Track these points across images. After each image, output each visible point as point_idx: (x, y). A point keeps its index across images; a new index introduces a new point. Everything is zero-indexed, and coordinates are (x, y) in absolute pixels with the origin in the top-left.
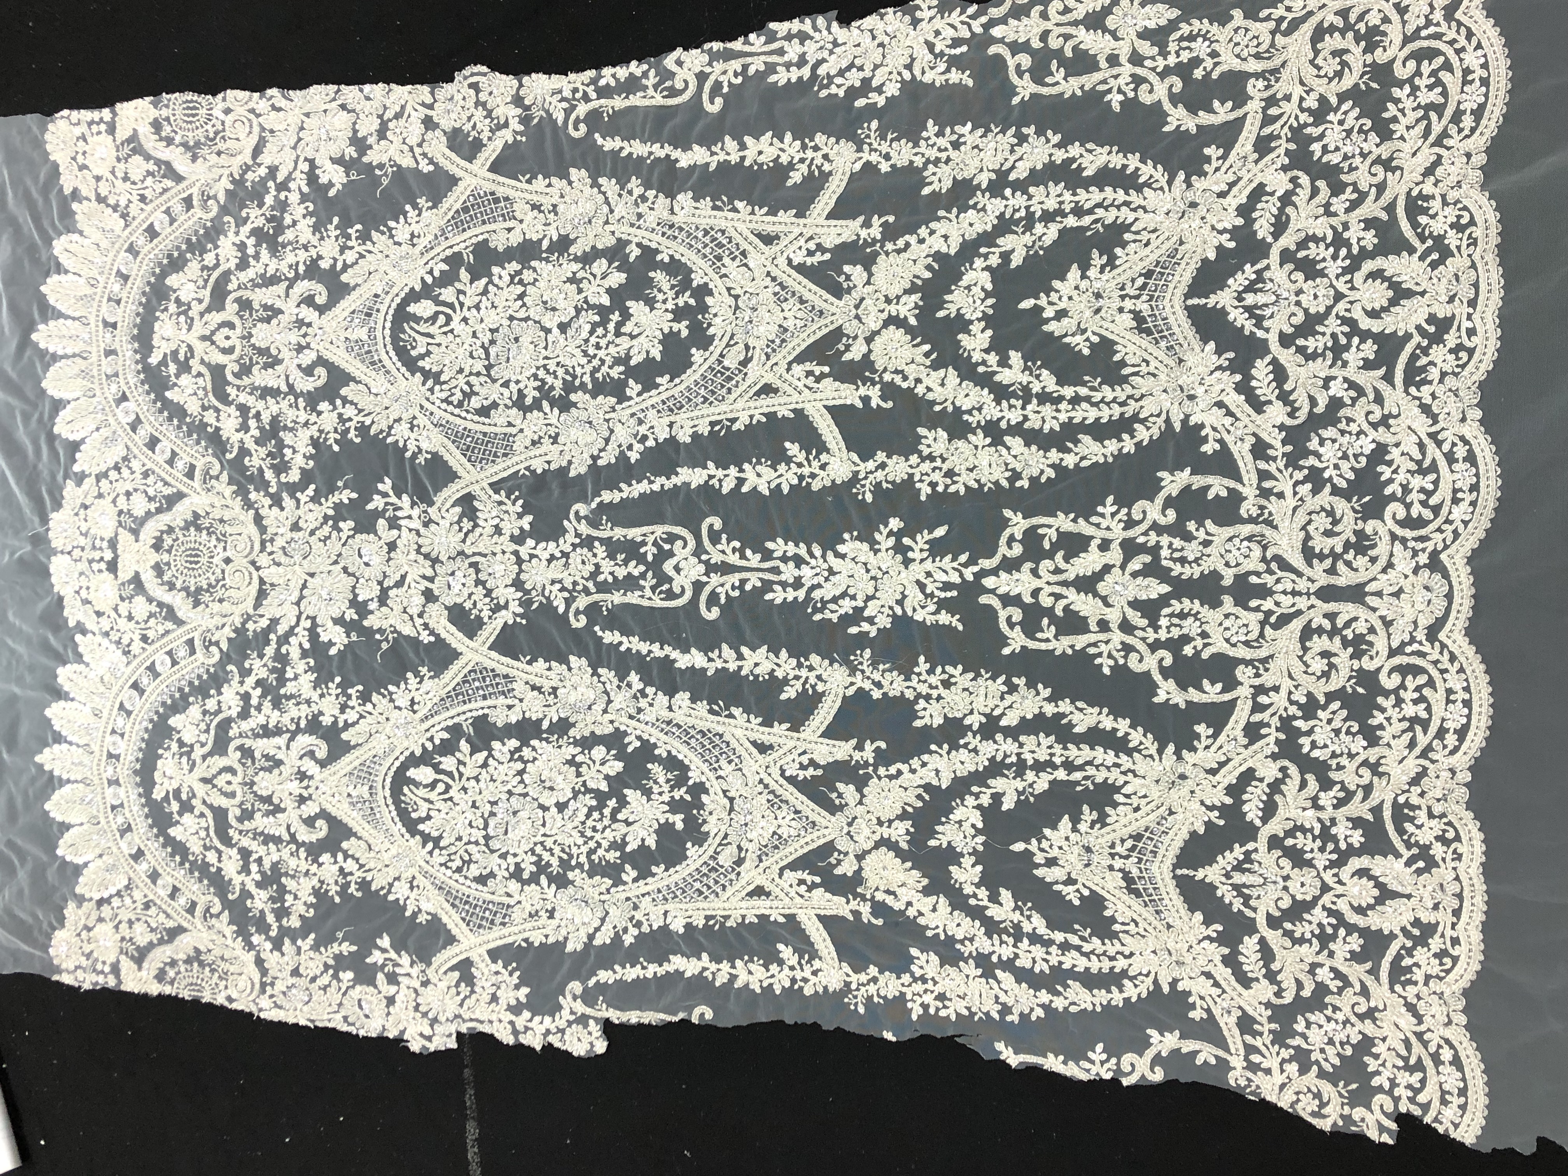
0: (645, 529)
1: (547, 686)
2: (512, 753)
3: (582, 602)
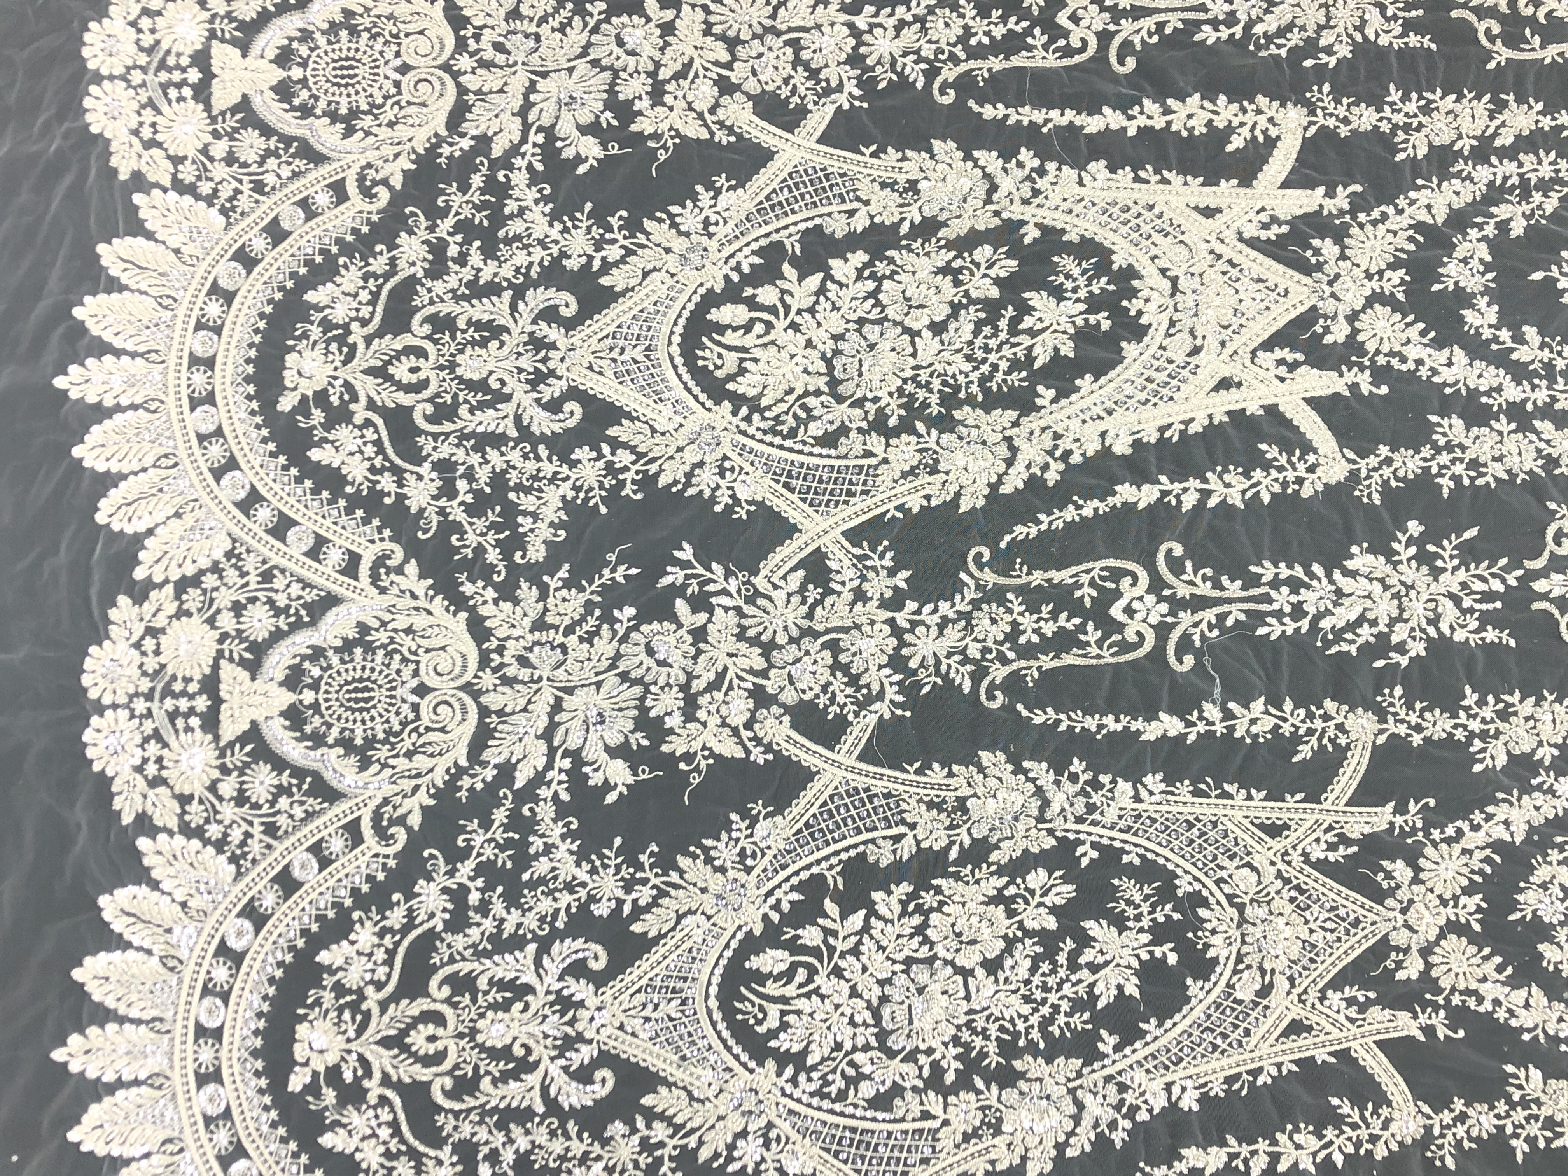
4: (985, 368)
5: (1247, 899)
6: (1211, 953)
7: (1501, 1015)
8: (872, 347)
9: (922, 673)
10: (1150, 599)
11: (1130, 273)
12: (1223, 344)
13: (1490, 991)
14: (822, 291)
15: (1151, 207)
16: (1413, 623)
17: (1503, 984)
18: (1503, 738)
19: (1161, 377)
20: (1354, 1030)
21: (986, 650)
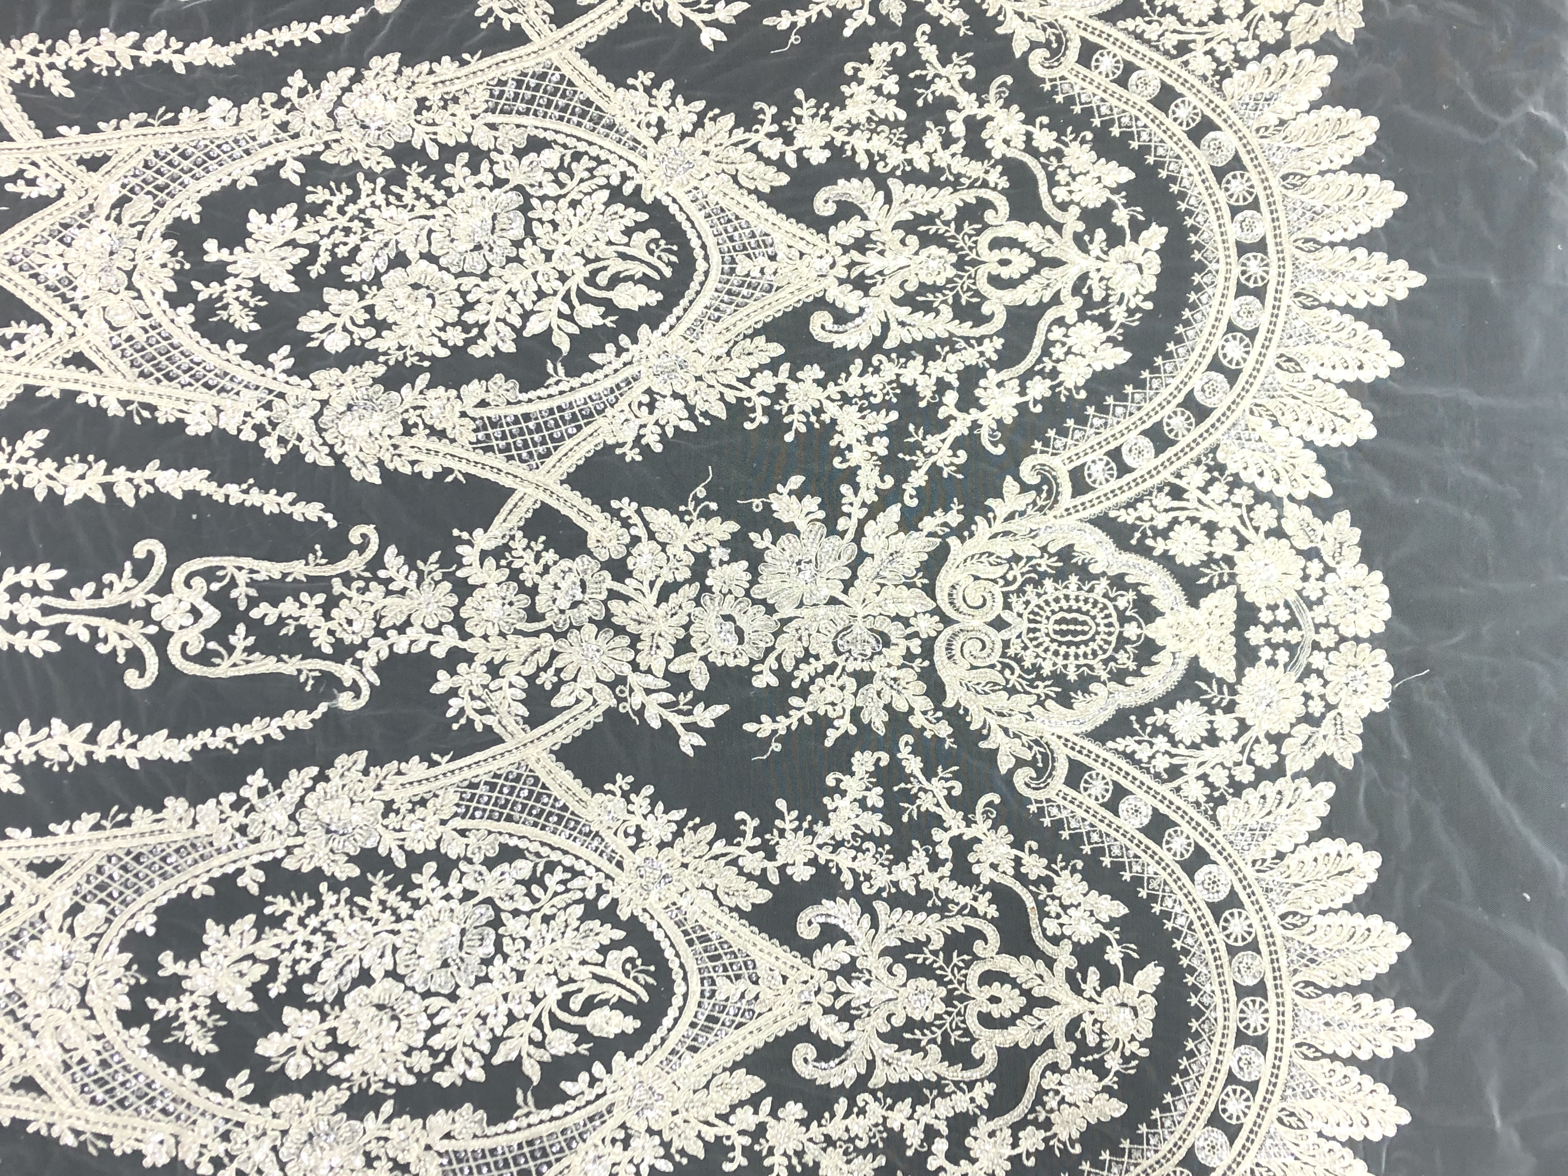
0: (244, 670)
1: (420, 437)
2: (482, 335)
3: (354, 563)
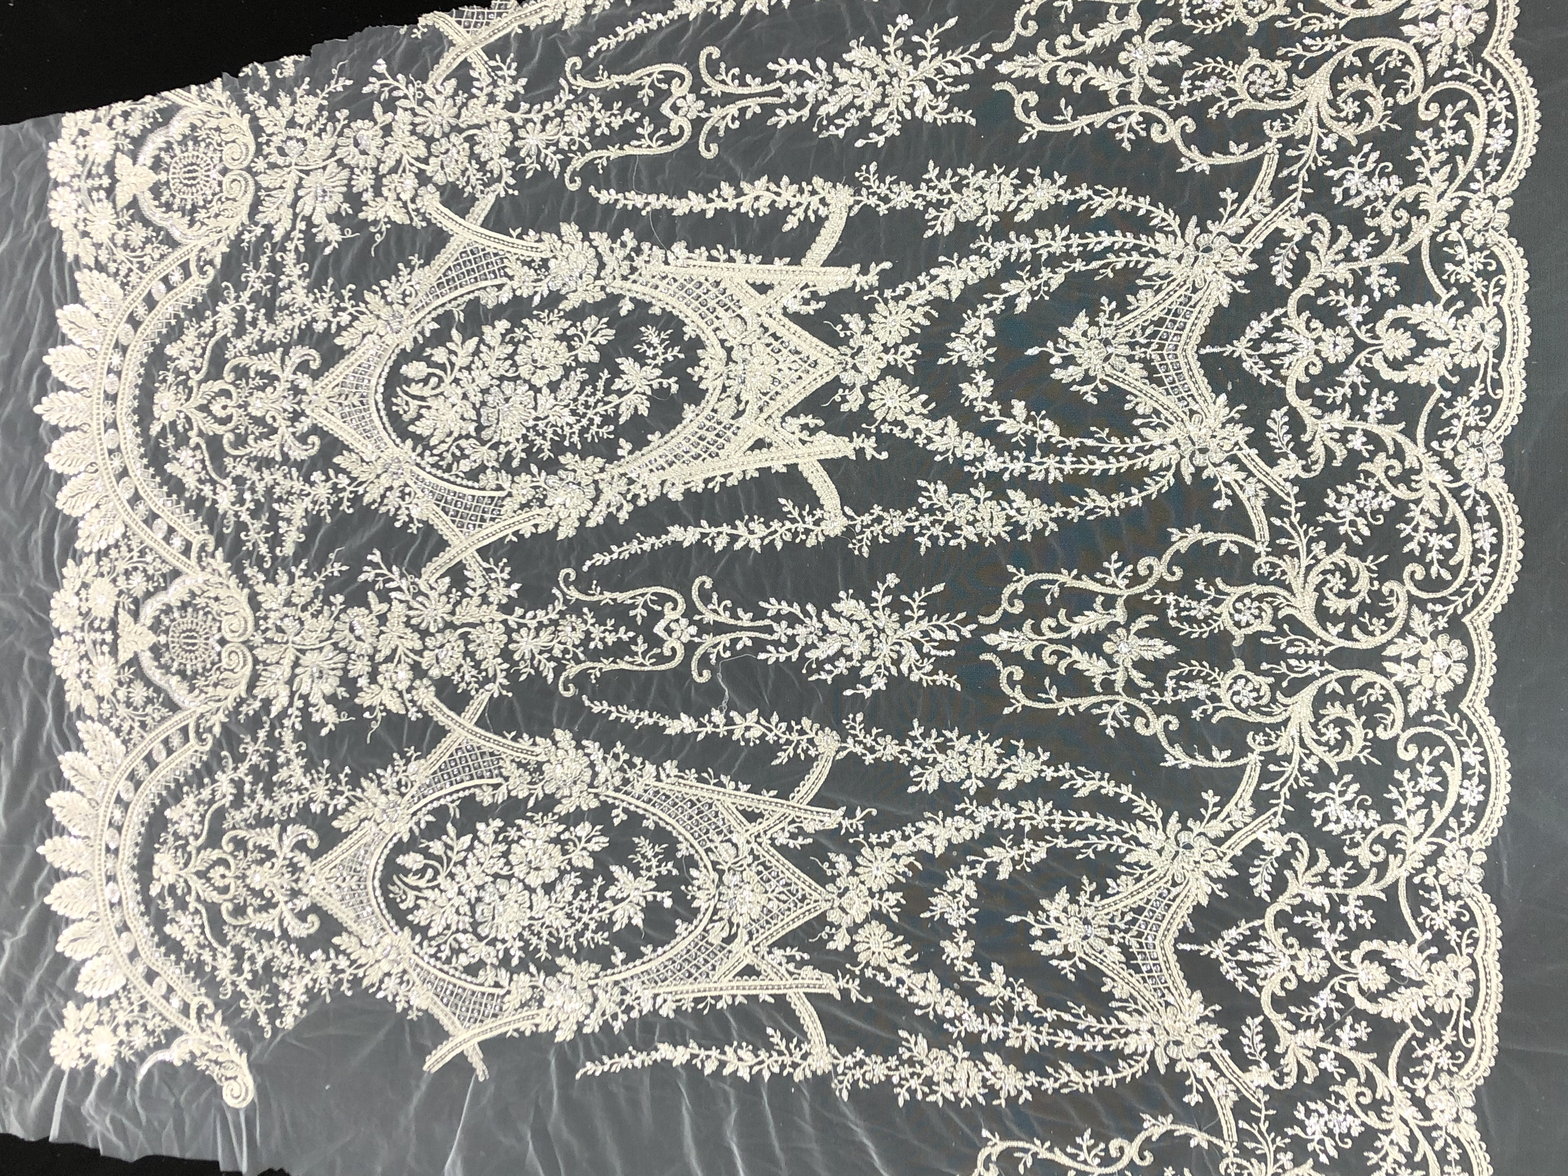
4: (585, 422)
5: (725, 867)
6: (695, 904)
7: (902, 991)
8: (507, 400)
9: (522, 665)
10: (684, 622)
11: (698, 343)
12: (761, 409)
13: (896, 971)
14: (477, 352)
15: (717, 284)
16: (879, 662)
17: (907, 967)
18: (938, 767)
19: (711, 436)
20: (791, 981)
21: (565, 651)
